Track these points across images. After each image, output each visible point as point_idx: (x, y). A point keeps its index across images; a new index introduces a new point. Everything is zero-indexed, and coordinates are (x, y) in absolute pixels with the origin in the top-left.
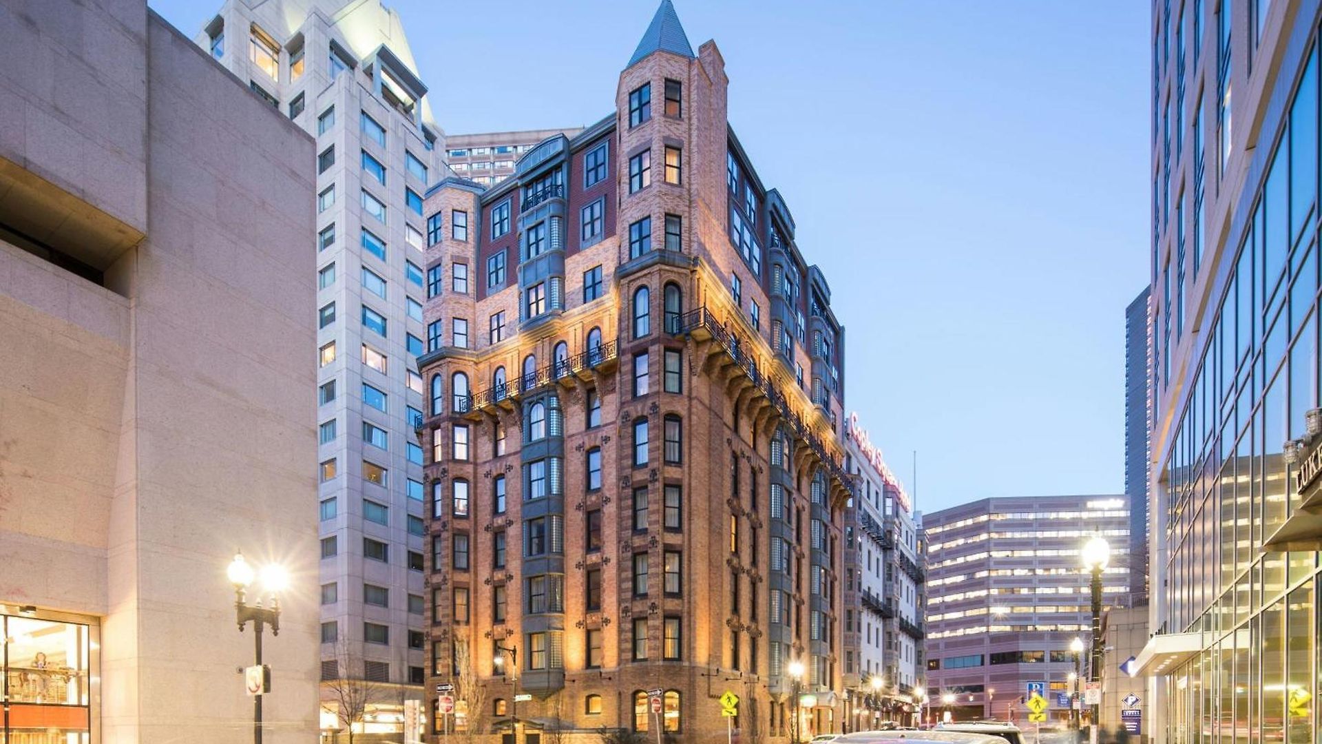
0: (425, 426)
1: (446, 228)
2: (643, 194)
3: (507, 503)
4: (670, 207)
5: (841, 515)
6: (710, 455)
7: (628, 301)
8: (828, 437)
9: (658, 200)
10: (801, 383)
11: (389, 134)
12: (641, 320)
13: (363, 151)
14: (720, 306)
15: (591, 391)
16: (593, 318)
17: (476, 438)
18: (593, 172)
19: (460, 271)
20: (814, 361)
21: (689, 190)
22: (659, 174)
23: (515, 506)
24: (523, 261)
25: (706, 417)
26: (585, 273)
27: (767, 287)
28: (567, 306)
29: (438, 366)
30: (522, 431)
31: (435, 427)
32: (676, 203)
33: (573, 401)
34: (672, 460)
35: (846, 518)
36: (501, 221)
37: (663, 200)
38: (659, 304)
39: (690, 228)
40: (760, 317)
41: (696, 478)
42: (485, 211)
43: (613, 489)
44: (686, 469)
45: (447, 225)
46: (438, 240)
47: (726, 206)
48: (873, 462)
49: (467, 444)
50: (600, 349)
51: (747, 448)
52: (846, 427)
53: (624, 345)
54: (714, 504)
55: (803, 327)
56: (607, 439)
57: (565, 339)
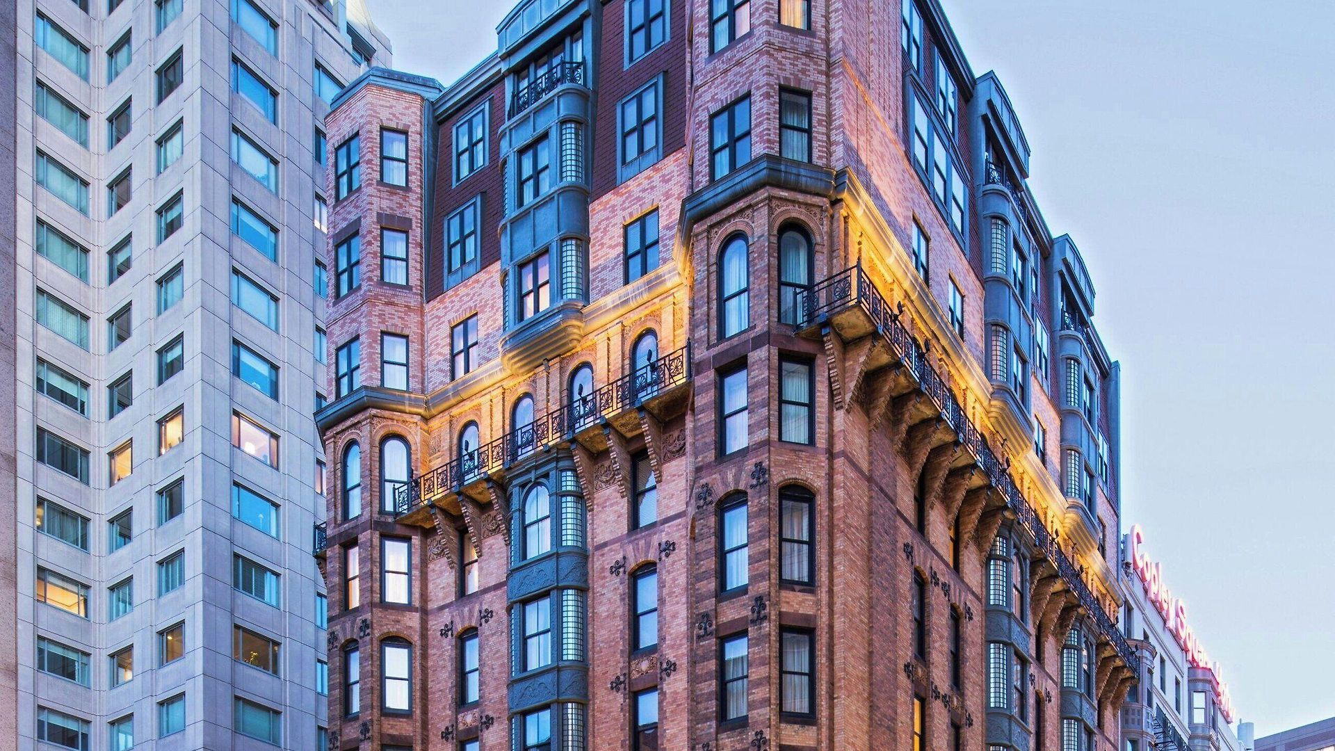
0: (330, 542)
1: (369, 162)
2: (738, 53)
3: (481, 684)
4: (789, 71)
5: (1114, 715)
6: (870, 571)
7: (709, 266)
8: (1093, 564)
9: (764, 60)
10: (1043, 456)
11: (284, 30)
12: (733, 302)
13: (235, 60)
14: (889, 280)
15: (638, 456)
16: (642, 313)
17: (424, 562)
18: (642, 33)
19: (396, 245)
20: (1065, 415)
21: (827, 42)
22: (767, 10)
23: (497, 689)
24: (511, 211)
25: (861, 495)
26: (626, 228)
27: (978, 260)
28: (592, 294)
29: (354, 425)
30: (508, 544)
31: (349, 542)
32: (800, 67)
33: (604, 478)
34: (796, 578)
35: (1126, 722)
36: (472, 146)
37: (776, 59)
38: (769, 265)
39: (829, 115)
40: (966, 317)
41: (844, 615)
42: (442, 129)
43: (681, 645)
44: (823, 595)
45: (369, 156)
46: (355, 186)
47: (900, 84)
48: (1171, 624)
49: (409, 574)
50: (654, 368)
51: (942, 566)
52: (1123, 551)
53: (701, 354)
54: (880, 669)
55: (1045, 350)
56: (669, 548)
57: (590, 359)
